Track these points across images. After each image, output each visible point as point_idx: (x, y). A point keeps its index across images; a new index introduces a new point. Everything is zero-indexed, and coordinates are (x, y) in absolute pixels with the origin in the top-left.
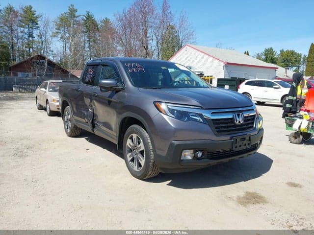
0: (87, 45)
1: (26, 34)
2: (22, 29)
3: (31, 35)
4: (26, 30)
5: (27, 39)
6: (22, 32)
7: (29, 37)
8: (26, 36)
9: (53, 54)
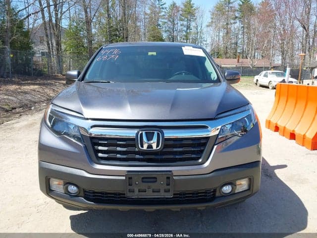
0: (241, 32)
1: (185, 26)
2: (181, 22)
3: (188, 27)
4: (185, 23)
5: (185, 31)
6: (181, 25)
7: (187, 29)
8: (185, 29)
9: (206, 44)
